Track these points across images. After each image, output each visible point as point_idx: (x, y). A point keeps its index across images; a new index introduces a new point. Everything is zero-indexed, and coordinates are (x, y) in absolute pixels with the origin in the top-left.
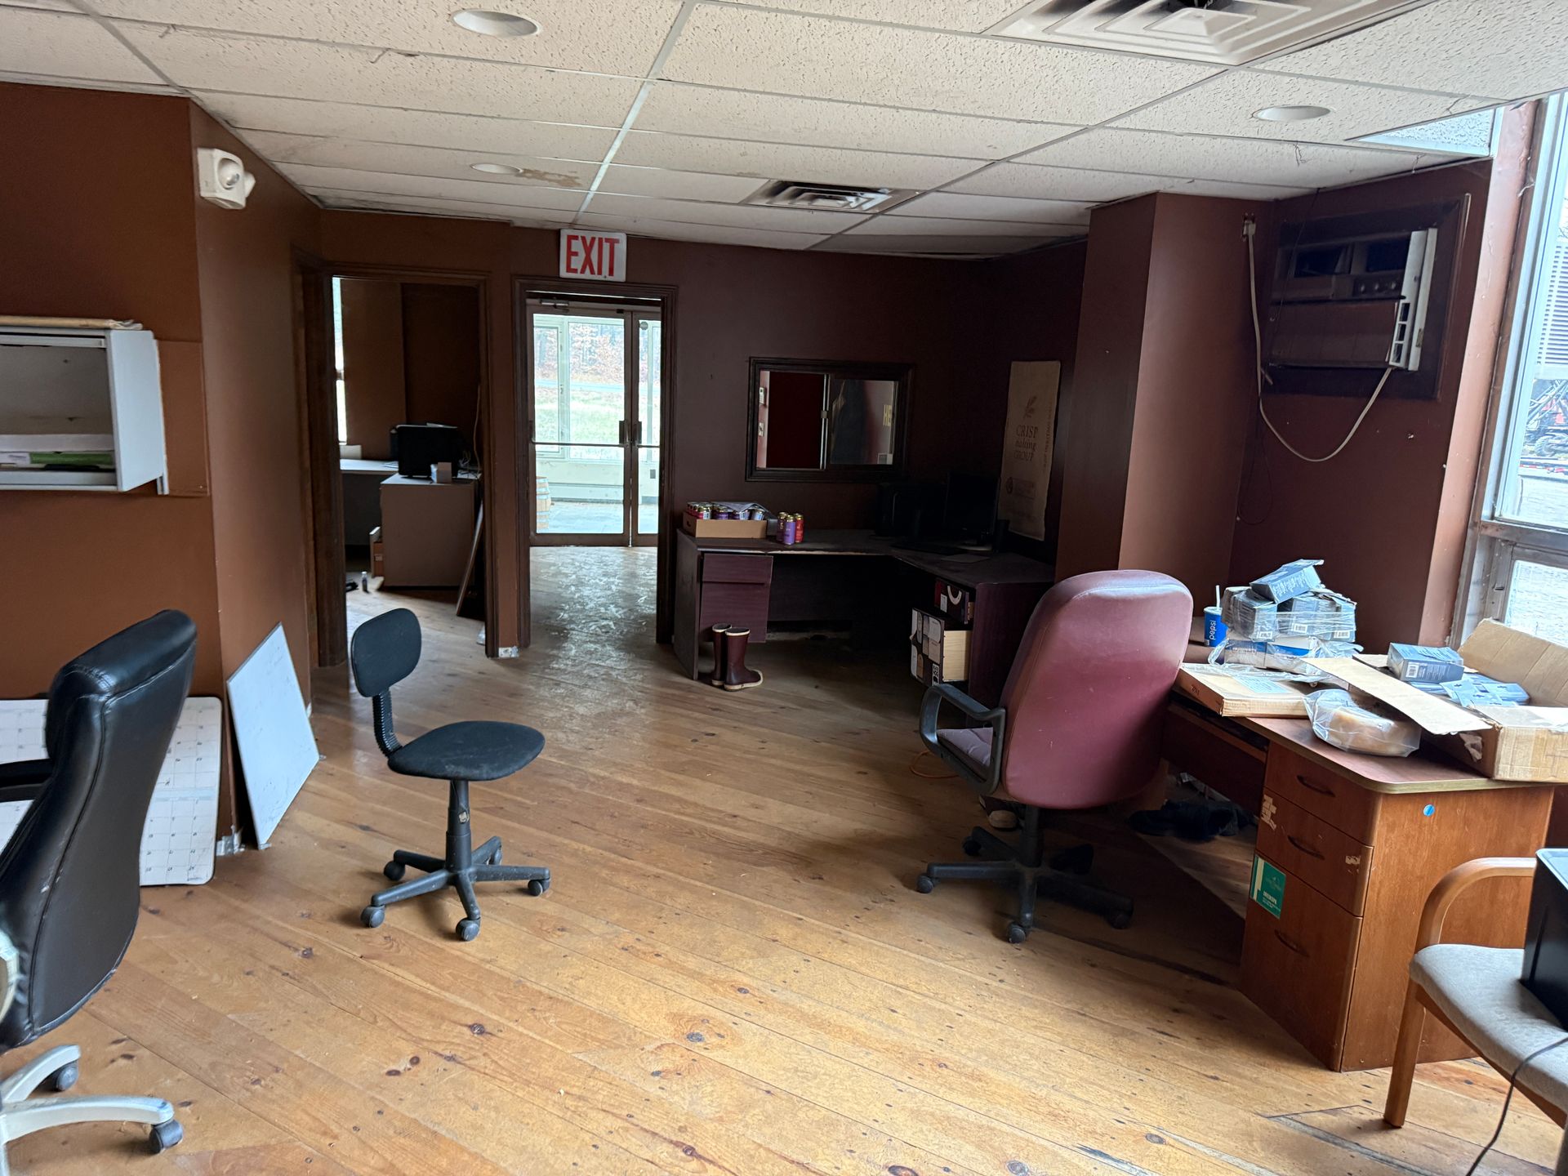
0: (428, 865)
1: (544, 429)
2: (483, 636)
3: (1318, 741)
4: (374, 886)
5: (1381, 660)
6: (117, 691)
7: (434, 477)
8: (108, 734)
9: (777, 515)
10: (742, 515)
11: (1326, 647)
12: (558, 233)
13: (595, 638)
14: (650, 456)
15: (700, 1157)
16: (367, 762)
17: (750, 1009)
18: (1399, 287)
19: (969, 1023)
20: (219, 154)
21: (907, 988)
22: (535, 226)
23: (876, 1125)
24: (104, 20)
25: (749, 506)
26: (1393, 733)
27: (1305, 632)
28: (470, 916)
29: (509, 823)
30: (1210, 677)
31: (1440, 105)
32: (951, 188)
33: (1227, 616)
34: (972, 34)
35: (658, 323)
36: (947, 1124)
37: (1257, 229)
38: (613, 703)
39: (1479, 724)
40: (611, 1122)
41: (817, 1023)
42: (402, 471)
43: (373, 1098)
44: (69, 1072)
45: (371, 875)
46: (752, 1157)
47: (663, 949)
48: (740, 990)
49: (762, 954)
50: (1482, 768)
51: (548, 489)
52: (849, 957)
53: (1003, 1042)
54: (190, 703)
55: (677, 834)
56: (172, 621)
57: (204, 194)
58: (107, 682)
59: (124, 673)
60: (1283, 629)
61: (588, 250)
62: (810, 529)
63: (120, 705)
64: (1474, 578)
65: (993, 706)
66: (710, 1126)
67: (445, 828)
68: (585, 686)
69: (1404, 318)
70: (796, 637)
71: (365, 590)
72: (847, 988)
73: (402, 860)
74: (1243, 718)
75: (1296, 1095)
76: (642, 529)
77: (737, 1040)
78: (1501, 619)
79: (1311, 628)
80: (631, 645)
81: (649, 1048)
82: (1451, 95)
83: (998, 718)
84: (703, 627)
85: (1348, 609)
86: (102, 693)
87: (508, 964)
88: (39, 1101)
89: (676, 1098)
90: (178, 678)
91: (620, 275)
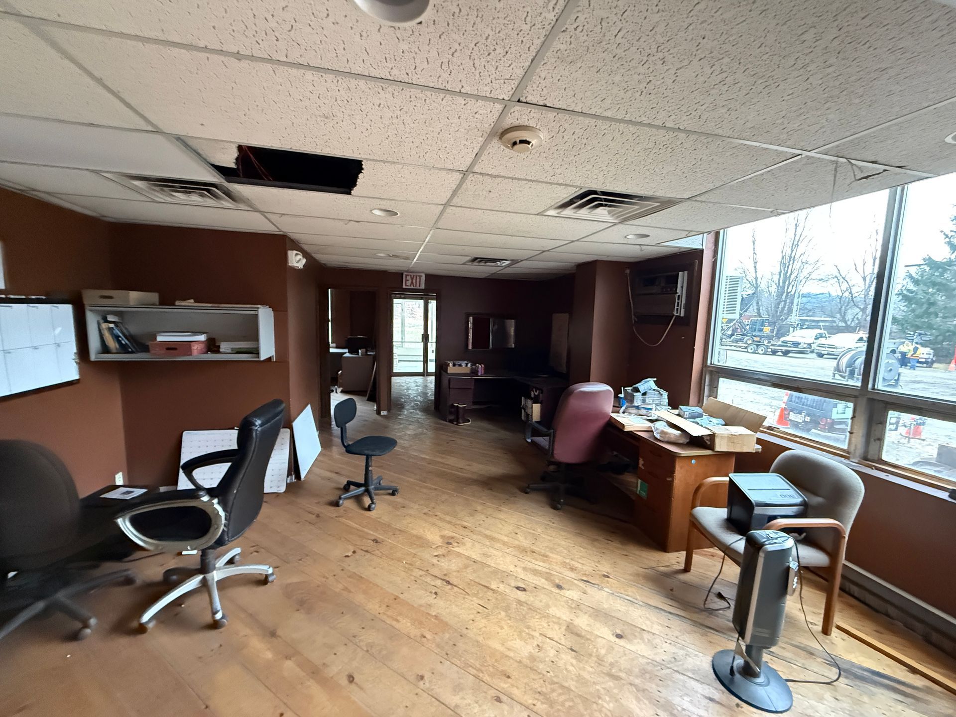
0: (358, 485)
1: (396, 337)
2: (375, 407)
3: (656, 439)
4: (339, 493)
5: (676, 412)
6: (261, 426)
7: (360, 354)
8: (258, 440)
9: (475, 365)
10: (464, 365)
11: (658, 407)
12: (402, 274)
13: (413, 408)
14: (432, 345)
15: (451, 584)
16: (337, 451)
17: (468, 534)
18: (676, 290)
19: (542, 537)
20: (295, 252)
21: (522, 526)
22: (394, 271)
23: (511, 573)
24: (262, 213)
25: (466, 362)
26: (681, 435)
27: (651, 402)
28: (373, 503)
29: (385, 471)
30: (620, 418)
31: (684, 234)
32: (531, 259)
33: (625, 398)
34: (535, 214)
35: (435, 302)
36: (535, 572)
37: (630, 271)
38: (420, 430)
39: (709, 433)
40: (421, 573)
41: (492, 539)
42: (349, 352)
43: (340, 565)
44: (237, 557)
45: (339, 489)
46: (469, 584)
47: (438, 513)
48: (464, 527)
49: (472, 515)
50: (711, 447)
51: (397, 357)
52: (502, 516)
53: (554, 544)
54: (282, 430)
55: (442, 475)
56: (278, 403)
57: (290, 265)
58: (258, 422)
59: (263, 419)
60: (644, 401)
61: (412, 279)
62: (487, 370)
63: (262, 430)
64: (706, 384)
65: (549, 429)
66: (454, 574)
67: (364, 472)
68: (410, 424)
69: (678, 299)
70: (482, 407)
71: (336, 392)
72: (501, 526)
73: (349, 483)
74: (631, 432)
75: (654, 561)
76: (429, 371)
77: (463, 544)
78: (716, 398)
79: (653, 401)
80: (425, 410)
81: (433, 547)
82: (687, 231)
83: (551, 433)
84: (450, 403)
85: (665, 395)
86: (256, 426)
87: (385, 519)
88: (227, 566)
89: (443, 564)
90: (280, 421)
91: (423, 287)
